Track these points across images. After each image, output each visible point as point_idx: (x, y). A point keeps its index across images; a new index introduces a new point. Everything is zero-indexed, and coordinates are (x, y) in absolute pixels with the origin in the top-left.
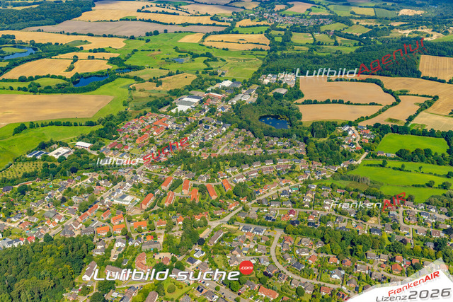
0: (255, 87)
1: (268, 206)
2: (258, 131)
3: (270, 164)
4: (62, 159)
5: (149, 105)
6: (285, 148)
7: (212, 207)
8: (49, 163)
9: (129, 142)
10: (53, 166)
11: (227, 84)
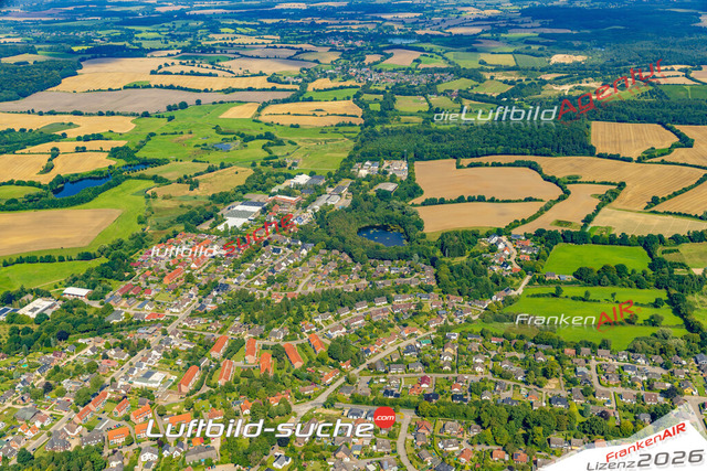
0: (346, 182)
1: (386, 372)
2: (359, 251)
3: (382, 303)
4: (41, 318)
5: (180, 220)
6: (403, 276)
7: (296, 380)
8: (20, 327)
9: (152, 282)
10: (28, 331)
11: (303, 179)
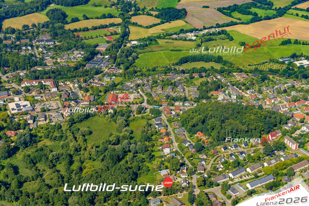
4: (302, 67)
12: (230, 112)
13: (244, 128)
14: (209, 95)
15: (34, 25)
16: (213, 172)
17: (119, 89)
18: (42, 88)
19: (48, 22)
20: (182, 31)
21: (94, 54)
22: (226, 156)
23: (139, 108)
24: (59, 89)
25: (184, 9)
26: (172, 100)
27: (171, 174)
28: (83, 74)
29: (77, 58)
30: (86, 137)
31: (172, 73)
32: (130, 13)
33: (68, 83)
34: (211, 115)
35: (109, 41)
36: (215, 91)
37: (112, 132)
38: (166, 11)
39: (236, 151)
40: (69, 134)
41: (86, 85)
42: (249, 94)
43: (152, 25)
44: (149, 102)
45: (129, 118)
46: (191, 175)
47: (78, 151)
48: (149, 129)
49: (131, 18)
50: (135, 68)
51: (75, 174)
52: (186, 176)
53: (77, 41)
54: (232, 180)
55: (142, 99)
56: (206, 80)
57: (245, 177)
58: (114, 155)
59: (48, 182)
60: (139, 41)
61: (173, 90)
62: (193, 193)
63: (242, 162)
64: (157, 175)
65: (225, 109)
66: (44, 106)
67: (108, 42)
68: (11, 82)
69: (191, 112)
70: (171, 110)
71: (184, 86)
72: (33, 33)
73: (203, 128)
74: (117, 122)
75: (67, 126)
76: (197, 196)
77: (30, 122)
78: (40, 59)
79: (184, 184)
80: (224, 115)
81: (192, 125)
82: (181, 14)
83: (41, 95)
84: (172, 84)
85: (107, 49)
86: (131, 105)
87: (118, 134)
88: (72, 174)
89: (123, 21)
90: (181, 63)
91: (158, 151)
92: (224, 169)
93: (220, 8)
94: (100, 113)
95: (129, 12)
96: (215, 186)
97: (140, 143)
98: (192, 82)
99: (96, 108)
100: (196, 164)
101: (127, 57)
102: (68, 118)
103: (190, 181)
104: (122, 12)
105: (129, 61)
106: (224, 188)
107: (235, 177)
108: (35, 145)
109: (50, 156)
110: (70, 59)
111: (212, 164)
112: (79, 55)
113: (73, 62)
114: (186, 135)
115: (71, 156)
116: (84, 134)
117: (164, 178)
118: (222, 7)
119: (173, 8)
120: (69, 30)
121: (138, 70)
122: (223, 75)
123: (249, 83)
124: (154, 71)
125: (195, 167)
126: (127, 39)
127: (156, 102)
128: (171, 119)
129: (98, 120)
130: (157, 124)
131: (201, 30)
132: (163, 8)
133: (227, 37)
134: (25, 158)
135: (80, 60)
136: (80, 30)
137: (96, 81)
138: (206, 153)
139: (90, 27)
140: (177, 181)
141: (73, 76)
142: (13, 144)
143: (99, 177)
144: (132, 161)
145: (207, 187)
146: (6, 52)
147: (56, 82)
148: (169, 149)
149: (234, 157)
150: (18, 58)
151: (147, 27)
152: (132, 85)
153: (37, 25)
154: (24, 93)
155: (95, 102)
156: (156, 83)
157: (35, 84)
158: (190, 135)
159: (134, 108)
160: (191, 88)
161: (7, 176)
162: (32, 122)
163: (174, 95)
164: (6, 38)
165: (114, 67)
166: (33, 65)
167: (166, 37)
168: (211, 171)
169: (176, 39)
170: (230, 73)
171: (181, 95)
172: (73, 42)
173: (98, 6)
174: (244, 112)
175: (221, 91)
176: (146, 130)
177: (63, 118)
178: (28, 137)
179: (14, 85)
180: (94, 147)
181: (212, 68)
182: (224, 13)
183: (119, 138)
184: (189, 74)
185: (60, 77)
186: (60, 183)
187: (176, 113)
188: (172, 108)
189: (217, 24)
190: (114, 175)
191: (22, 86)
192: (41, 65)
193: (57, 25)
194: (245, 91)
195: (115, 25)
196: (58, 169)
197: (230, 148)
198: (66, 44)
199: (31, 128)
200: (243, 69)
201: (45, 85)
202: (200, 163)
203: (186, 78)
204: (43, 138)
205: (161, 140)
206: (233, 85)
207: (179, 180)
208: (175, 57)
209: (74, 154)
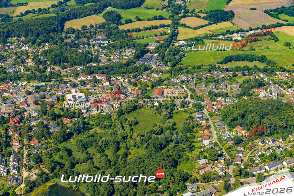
12: (270, 108)
13: (283, 124)
14: (251, 92)
15: (92, 26)
16: (249, 163)
17: (165, 85)
18: (96, 82)
19: (104, 23)
20: (228, 32)
21: (144, 52)
22: (263, 150)
23: (182, 102)
24: (111, 83)
25: (232, 12)
26: (214, 96)
27: (209, 164)
28: (133, 70)
29: (128, 56)
30: (133, 127)
31: (216, 71)
32: (180, 15)
33: (119, 78)
34: (251, 111)
35: (159, 41)
36: (257, 88)
37: (156, 123)
38: (214, 13)
39: (274, 145)
40: (117, 123)
41: (135, 80)
42: (291, 92)
43: (200, 26)
44: (192, 97)
45: (173, 111)
46: (228, 165)
47: (125, 139)
48: (191, 121)
49: (180, 20)
50: (182, 66)
51: (121, 159)
52: (223, 166)
53: (129, 41)
54: (268, 172)
55: (186, 94)
56: (248, 78)
57: (281, 170)
58: (157, 144)
59: (96, 164)
60: (187, 41)
61: (216, 87)
62: (229, 182)
63: (278, 156)
64: (196, 164)
65: (265, 105)
66: (97, 98)
67: (157, 42)
68: (69, 76)
69: (232, 107)
70: (213, 105)
71: (227, 83)
72: (90, 33)
73: (242, 122)
74: (162, 114)
75: (116, 116)
76: (233, 185)
77: (84, 111)
78: (96, 56)
79: (221, 173)
80: (263, 111)
81: (231, 119)
82: (228, 16)
83: (95, 88)
84: (215, 81)
85: (156, 48)
86: (175, 100)
87: (161, 125)
88: (118, 159)
89: (172, 22)
90: (226, 62)
91: (198, 142)
92: (260, 161)
93: (268, 10)
94: (146, 106)
95: (178, 14)
96: (251, 176)
97: (181, 133)
98: (235, 80)
99: (143, 101)
100: (234, 156)
101: (175, 56)
102: (117, 109)
103: (226, 171)
104: (172, 14)
105: (176, 59)
106: (259, 179)
107: (271, 169)
108: (87, 132)
109: (100, 142)
110: (122, 56)
111: (249, 157)
112: (131, 53)
113: (124, 59)
114: (226, 128)
115: (118, 143)
116: (131, 123)
117: (203, 167)
118: (269, 9)
119: (221, 10)
120: (123, 30)
121: (184, 67)
122: (266, 74)
123: (291, 81)
124: (199, 69)
125: (232, 159)
126: (175, 39)
127: (199, 97)
128: (212, 114)
129: (144, 112)
130: (198, 118)
131: (247, 31)
132: (211, 10)
133: (273, 38)
134: (78, 142)
135: (131, 58)
136: (133, 31)
137: (145, 77)
138: (244, 146)
139: (141, 28)
140: (214, 170)
141: (124, 72)
142: (68, 130)
143: (142, 162)
144: (173, 150)
145: (242, 178)
146: (66, 49)
147: (109, 77)
148: (209, 141)
149: (271, 151)
150: (77, 55)
151: (195, 28)
152: (178, 82)
153: (94, 26)
154: (80, 86)
155: (142, 95)
156: (200, 80)
157: (90, 78)
158: (229, 128)
159: (178, 102)
160: (233, 86)
161: (62, 158)
162: (86, 112)
163: (217, 91)
164: (66, 38)
165: (161, 65)
166: (89, 61)
167: (213, 38)
168: (248, 163)
169: (222, 39)
170: (273, 72)
171: (223, 92)
172: (125, 41)
173: (150, 8)
174: (284, 108)
175: (263, 89)
176: (188, 122)
177: (113, 109)
178: (82, 125)
179: (72, 79)
180: (139, 136)
181: (256, 66)
182: (271, 15)
183: (162, 129)
184: (232, 73)
185: (112, 72)
186: (107, 166)
187: (218, 108)
188: (213, 103)
189: (264, 26)
190: (156, 161)
191: (79, 79)
192: (96, 62)
193: (112, 26)
194: (287, 89)
195: (165, 26)
196: (106, 154)
197: (267, 142)
198: (119, 43)
199: (85, 117)
200: (286, 68)
201: (99, 79)
202: (237, 154)
203: (229, 76)
204: (94, 126)
205: (202, 132)
206: (275, 84)
207: (216, 169)
208: (220, 56)
209: (121, 141)
